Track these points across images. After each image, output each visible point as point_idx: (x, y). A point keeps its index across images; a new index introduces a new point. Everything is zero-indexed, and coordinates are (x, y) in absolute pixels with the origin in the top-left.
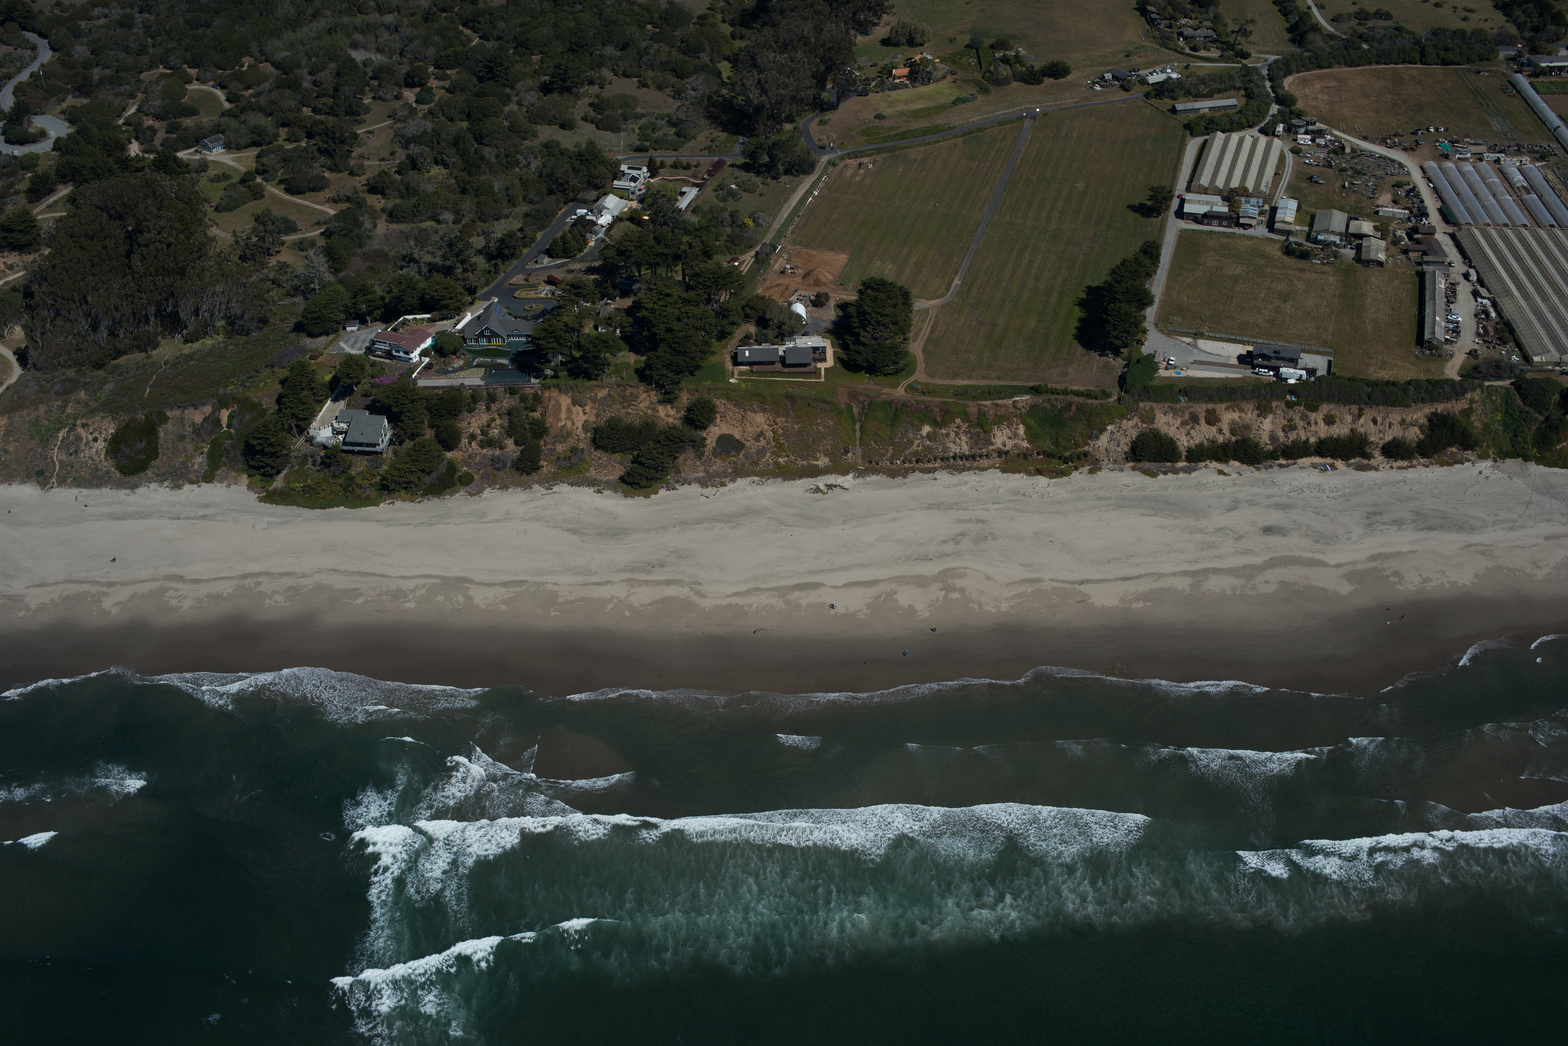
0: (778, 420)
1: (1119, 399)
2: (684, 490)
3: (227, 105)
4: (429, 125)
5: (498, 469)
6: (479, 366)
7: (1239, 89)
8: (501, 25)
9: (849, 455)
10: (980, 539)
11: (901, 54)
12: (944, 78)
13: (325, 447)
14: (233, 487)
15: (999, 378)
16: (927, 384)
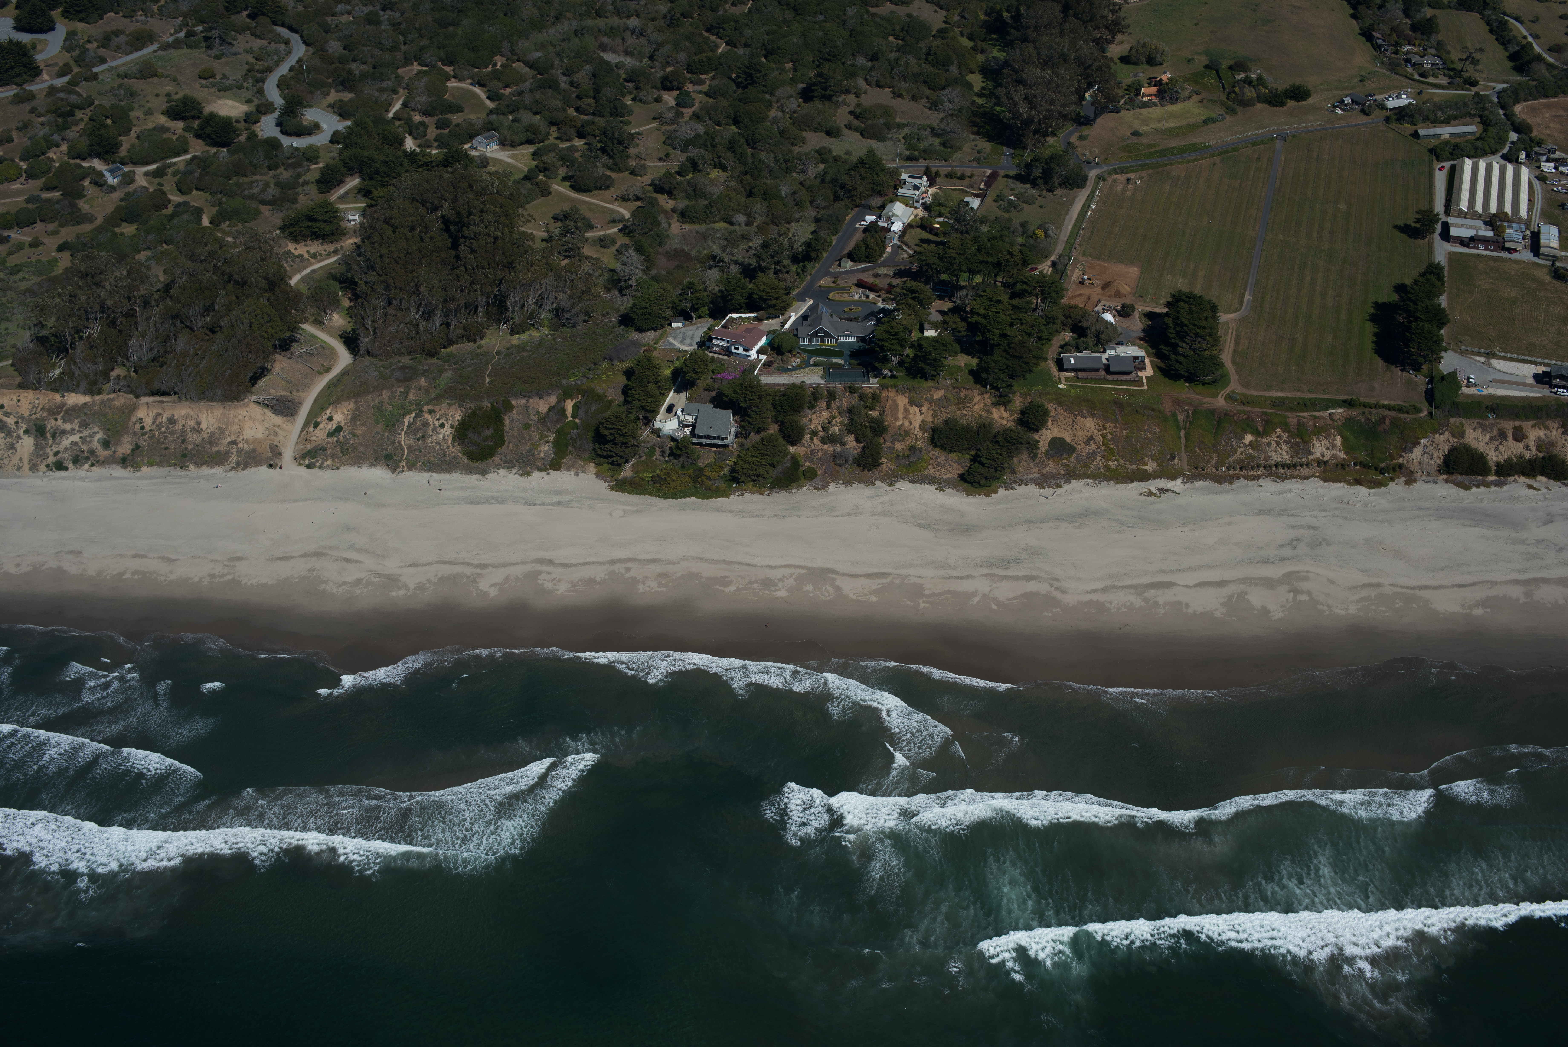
0: (1107, 425)
1: (1431, 414)
2: (1021, 490)
3: (490, 105)
4: (701, 129)
5: (840, 465)
6: (816, 365)
7: (1474, 116)
8: (748, 32)
9: (1176, 461)
10: (1316, 544)
11: (1143, 73)
12: (1190, 97)
13: (673, 439)
14: (581, 475)
15: (1310, 391)
16: (1244, 395)
